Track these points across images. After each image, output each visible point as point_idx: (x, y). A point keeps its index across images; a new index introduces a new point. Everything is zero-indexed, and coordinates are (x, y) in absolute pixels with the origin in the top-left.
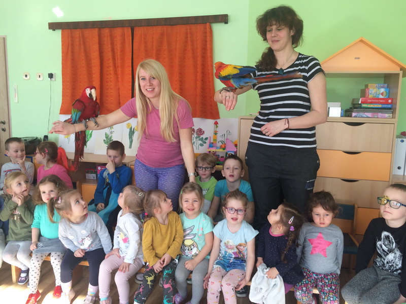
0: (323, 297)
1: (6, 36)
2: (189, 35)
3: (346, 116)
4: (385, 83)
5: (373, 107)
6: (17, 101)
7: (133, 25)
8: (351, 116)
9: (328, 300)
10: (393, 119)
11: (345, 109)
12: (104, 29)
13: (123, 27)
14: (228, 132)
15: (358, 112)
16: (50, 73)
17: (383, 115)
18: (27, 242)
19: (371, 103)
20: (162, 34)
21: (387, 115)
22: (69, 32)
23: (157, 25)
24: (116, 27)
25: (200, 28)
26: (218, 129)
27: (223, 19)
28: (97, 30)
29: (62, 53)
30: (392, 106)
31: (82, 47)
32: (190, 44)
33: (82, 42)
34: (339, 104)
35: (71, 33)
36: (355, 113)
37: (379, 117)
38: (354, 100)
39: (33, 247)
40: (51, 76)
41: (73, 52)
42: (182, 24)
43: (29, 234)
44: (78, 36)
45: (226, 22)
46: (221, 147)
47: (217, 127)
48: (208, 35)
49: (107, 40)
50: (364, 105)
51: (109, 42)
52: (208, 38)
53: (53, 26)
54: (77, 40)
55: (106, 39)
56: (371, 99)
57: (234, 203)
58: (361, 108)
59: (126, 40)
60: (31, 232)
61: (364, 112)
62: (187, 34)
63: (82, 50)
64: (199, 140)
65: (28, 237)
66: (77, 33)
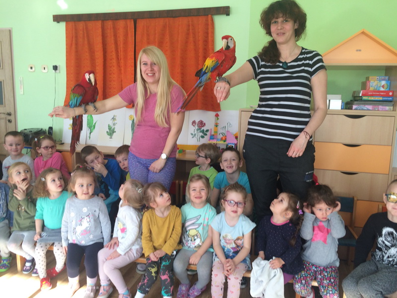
0: (323, 290)
1: (12, 28)
2: (191, 27)
3: (346, 109)
4: (386, 75)
5: (374, 99)
6: (22, 93)
7: (136, 17)
8: (351, 109)
9: (327, 293)
10: (394, 112)
11: (345, 101)
12: (108, 21)
13: (126, 19)
14: (229, 124)
15: (358, 104)
16: (54, 65)
17: (384, 107)
18: (31, 232)
19: (372, 95)
20: (164, 27)
21: (387, 108)
22: (73, 24)
23: (159, 17)
24: (119, 19)
25: (202, 20)
26: (218, 122)
27: (225, 11)
28: (100, 22)
29: (67, 45)
30: (393, 99)
31: (86, 39)
32: (191, 35)
33: (85, 35)
34: (340, 96)
35: (75, 26)
36: (356, 105)
37: (380, 109)
38: (354, 92)
39: (37, 237)
40: (55, 68)
41: (77, 44)
42: (184, 16)
43: (33, 224)
44: (81, 28)
45: (228, 14)
46: (222, 139)
47: (218, 119)
48: (210, 27)
49: (110, 33)
50: (365, 98)
51: (112, 34)
52: (210, 30)
53: (58, 18)
54: (81, 32)
55: (109, 31)
56: (371, 91)
57: (234, 196)
58: (361, 100)
59: (129, 32)
60: (35, 222)
61: (365, 104)
62: (189, 26)
63: (86, 42)
64: (200, 132)
65: (32, 227)
66: (81, 25)
